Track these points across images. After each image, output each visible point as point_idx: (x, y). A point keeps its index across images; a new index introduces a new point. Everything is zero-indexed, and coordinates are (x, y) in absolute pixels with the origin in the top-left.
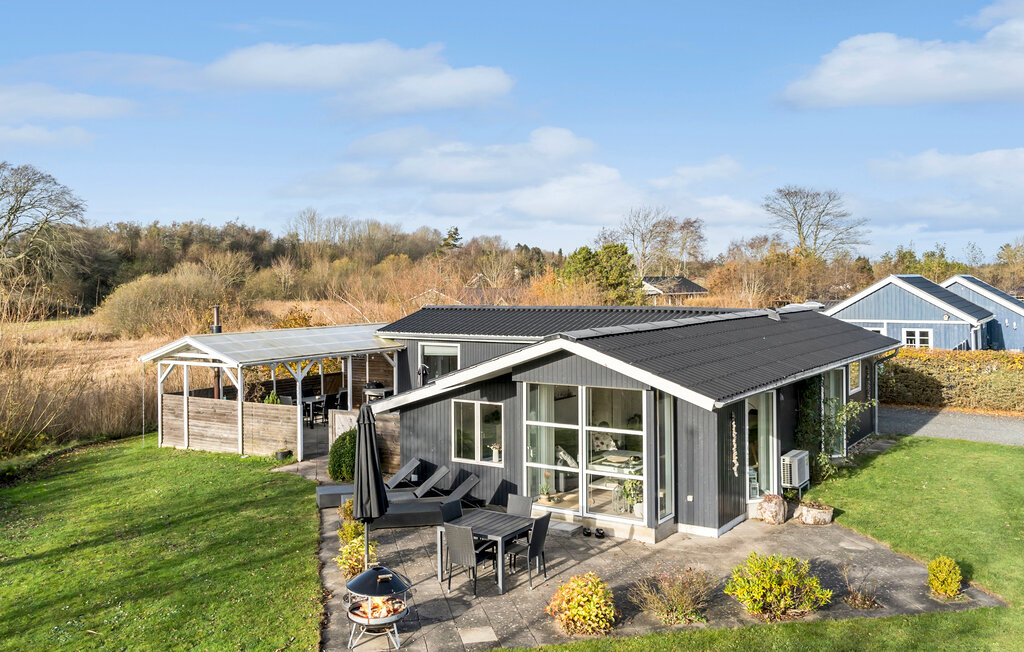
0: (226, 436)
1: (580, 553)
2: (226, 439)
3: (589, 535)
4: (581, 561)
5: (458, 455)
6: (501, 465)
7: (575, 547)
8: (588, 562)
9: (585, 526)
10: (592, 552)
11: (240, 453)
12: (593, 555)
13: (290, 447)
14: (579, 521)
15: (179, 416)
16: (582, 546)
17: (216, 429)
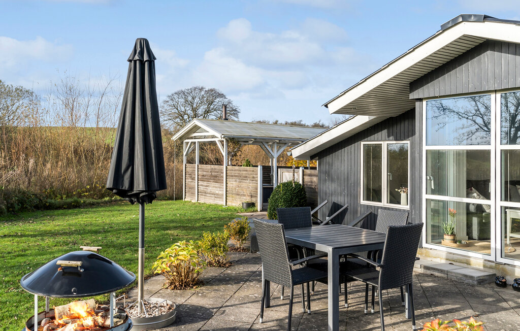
0: (217, 192)
1: (485, 303)
2: (217, 194)
3: (504, 285)
4: (483, 313)
5: (368, 198)
6: (407, 207)
7: (480, 297)
8: (493, 316)
9: (498, 274)
10: (504, 304)
11: (225, 204)
12: (505, 309)
13: (254, 200)
14: (491, 268)
15: (193, 179)
16: (491, 296)
17: (213, 187)
